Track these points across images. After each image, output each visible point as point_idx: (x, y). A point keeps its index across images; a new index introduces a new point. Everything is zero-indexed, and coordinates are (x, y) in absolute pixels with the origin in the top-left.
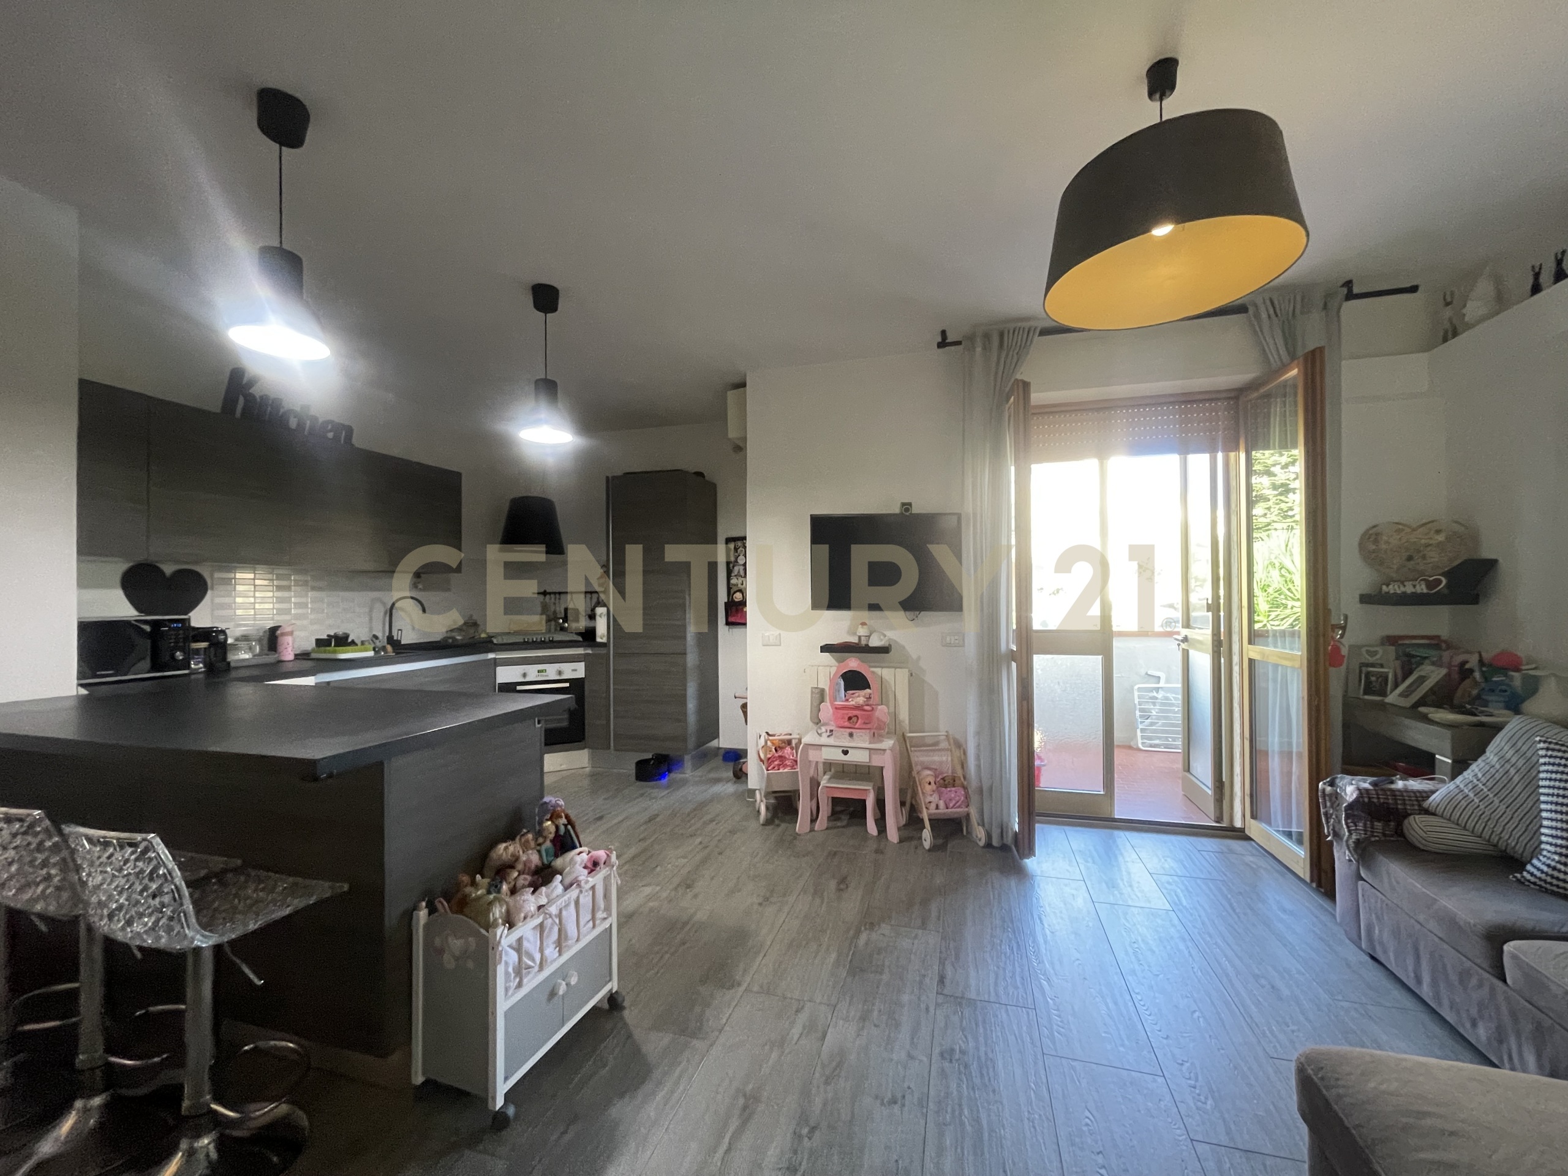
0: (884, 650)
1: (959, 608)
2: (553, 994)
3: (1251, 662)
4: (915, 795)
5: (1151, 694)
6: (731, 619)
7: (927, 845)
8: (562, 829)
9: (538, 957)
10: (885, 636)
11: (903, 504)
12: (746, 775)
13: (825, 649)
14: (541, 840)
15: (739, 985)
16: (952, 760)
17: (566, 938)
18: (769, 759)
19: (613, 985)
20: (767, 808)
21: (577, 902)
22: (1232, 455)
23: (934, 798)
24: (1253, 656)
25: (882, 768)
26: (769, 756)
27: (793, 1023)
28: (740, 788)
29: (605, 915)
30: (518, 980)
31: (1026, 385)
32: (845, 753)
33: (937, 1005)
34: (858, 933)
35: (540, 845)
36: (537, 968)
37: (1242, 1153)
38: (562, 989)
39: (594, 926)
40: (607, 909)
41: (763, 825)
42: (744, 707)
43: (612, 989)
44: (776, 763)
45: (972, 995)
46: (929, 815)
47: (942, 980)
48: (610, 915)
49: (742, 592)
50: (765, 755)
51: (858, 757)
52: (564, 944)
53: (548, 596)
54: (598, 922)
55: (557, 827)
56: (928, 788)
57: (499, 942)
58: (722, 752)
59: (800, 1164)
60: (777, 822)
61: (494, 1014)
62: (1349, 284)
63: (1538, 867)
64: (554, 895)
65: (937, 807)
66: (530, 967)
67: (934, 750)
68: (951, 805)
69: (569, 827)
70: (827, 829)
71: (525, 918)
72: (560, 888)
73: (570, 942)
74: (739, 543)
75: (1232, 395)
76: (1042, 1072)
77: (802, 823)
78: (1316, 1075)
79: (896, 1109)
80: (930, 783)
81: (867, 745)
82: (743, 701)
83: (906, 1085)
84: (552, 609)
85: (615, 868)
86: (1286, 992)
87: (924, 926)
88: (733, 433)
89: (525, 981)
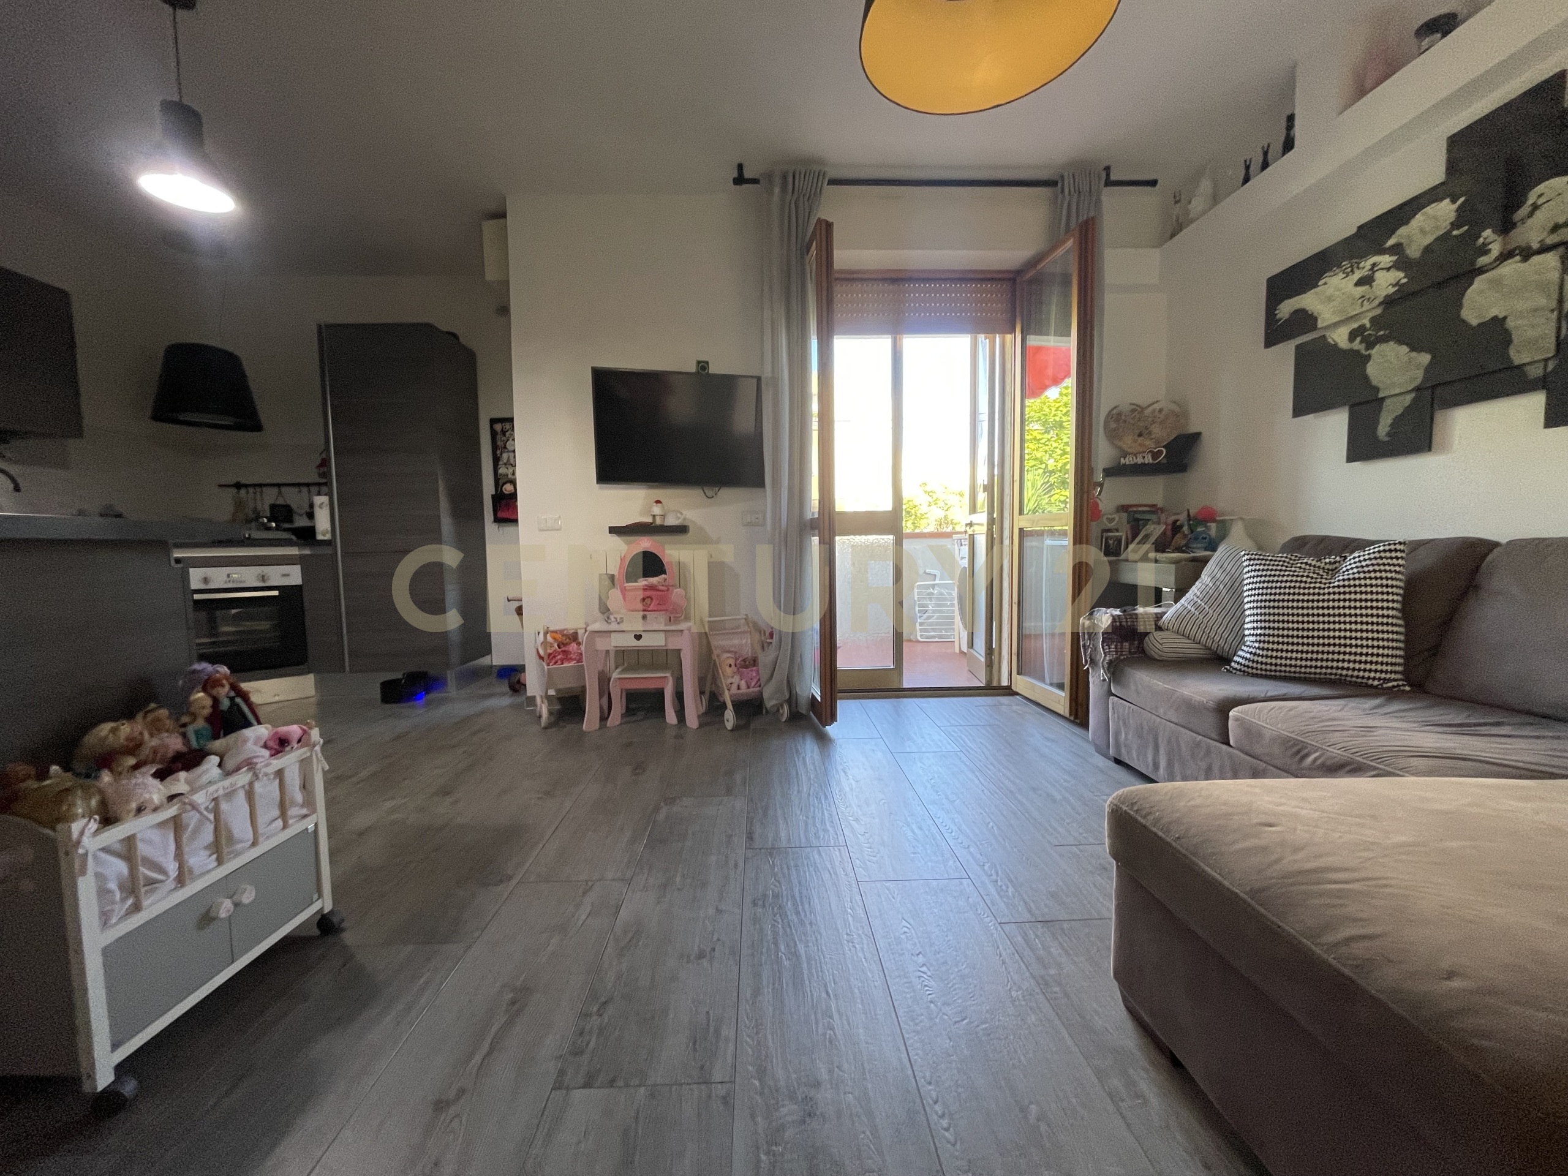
0: (681, 530)
1: (759, 483)
2: (207, 919)
3: (1021, 530)
4: (715, 679)
5: (928, 591)
6: (500, 515)
7: (729, 725)
8: (225, 704)
9: (172, 868)
10: (682, 514)
11: (699, 362)
12: (525, 685)
13: (613, 530)
14: (185, 719)
15: (510, 878)
16: (752, 644)
17: (231, 839)
18: (550, 655)
19: (326, 903)
20: (550, 713)
21: (250, 795)
22: (1009, 337)
23: (736, 679)
24: (1023, 524)
25: (679, 651)
26: (549, 651)
27: (578, 906)
28: (519, 699)
29: (305, 811)
30: (130, 902)
31: (829, 226)
32: (638, 637)
33: (746, 859)
34: (657, 809)
35: (184, 725)
36: (170, 884)
37: (1042, 924)
38: (225, 908)
39: (285, 826)
40: (309, 802)
41: (546, 728)
42: (519, 611)
43: (322, 909)
44: (559, 657)
45: (784, 844)
46: (731, 696)
47: (750, 837)
48: (314, 811)
49: (513, 482)
50: (545, 650)
51: (653, 641)
52: (225, 850)
53: (243, 491)
54: (291, 822)
55: (216, 701)
56: (729, 671)
57: (79, 842)
58: (495, 671)
59: (587, 1044)
60: (561, 724)
61: (79, 951)
62: (1107, 169)
63: (1242, 656)
64: (205, 779)
65: (739, 688)
66: (151, 882)
67: (736, 633)
68: (753, 684)
69: (238, 700)
70: (621, 724)
71: (140, 810)
72: (216, 772)
73: (239, 846)
74: (507, 426)
75: (1011, 276)
76: (858, 898)
77: (591, 720)
78: (1131, 809)
79: (705, 962)
80: (730, 666)
81: (663, 627)
82: (517, 604)
83: (715, 938)
84: (251, 505)
85: (318, 748)
86: (1058, 797)
87: (729, 792)
88: (491, 275)
89: (146, 903)
